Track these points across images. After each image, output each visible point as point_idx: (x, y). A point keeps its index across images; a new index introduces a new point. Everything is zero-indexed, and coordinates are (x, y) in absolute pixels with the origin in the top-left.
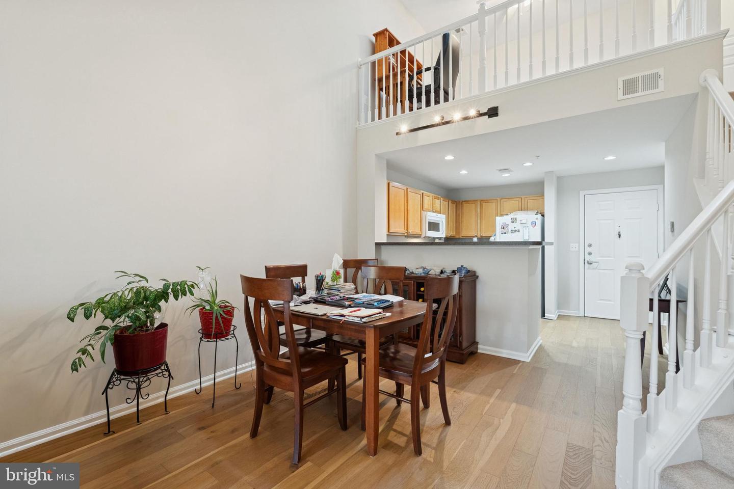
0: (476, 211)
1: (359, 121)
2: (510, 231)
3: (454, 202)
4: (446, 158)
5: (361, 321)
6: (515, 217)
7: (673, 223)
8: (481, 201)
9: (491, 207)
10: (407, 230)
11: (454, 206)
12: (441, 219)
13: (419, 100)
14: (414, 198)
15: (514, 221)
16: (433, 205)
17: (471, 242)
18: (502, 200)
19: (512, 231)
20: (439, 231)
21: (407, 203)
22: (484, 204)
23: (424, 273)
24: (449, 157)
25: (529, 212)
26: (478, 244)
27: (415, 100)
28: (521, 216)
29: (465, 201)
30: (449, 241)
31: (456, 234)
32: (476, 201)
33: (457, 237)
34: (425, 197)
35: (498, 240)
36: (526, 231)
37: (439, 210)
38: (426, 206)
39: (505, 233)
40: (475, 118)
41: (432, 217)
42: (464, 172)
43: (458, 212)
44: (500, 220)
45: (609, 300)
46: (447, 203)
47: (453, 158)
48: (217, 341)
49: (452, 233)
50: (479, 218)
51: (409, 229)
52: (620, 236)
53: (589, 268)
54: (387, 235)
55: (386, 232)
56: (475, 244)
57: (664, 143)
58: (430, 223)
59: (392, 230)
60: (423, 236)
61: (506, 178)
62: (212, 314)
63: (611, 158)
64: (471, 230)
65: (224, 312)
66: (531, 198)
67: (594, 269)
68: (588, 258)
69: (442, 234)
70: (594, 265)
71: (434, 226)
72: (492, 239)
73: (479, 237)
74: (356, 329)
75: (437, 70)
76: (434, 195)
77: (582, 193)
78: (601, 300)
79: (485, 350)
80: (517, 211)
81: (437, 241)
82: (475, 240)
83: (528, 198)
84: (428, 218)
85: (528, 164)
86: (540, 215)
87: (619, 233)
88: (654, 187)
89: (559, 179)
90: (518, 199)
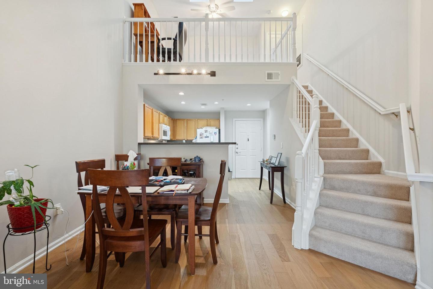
0: (184, 125)
1: (124, 59)
2: (204, 137)
3: (172, 119)
4: (180, 94)
5: (187, 192)
6: (206, 129)
7: (275, 135)
8: (187, 120)
9: (192, 124)
11: (173, 121)
12: (167, 128)
13: (164, 56)
14: (156, 115)
15: (206, 131)
16: (163, 120)
17: (182, 143)
18: (198, 120)
19: (205, 137)
20: (167, 136)
21: (153, 118)
22: (189, 121)
24: (181, 94)
25: (212, 127)
27: (161, 55)
28: (209, 129)
29: (178, 119)
31: (174, 138)
32: (184, 119)
33: (174, 140)
34: (161, 115)
35: (198, 142)
36: (212, 137)
37: (166, 123)
38: (161, 121)
39: (202, 138)
40: (196, 75)
42: (183, 103)
43: (174, 125)
44: (199, 131)
46: (169, 119)
47: (184, 94)
48: (35, 233)
49: (171, 137)
50: (186, 129)
51: (153, 134)
52: (248, 140)
53: (237, 155)
54: (144, 138)
55: (143, 137)
56: (184, 144)
57: (269, 102)
58: (163, 131)
59: (146, 135)
60: (160, 139)
61: (203, 108)
62: (29, 208)
63: (249, 105)
64: (182, 136)
65: (41, 203)
67: (239, 155)
68: (237, 150)
69: (168, 138)
70: (239, 154)
71: (165, 133)
72: (194, 141)
73: (186, 140)
74: (180, 198)
75: (175, 40)
76: (164, 114)
77: (234, 120)
78: (242, 169)
79: (208, 201)
80: (206, 126)
81: (164, 142)
82: (184, 141)
83: (211, 120)
84: (163, 128)
85: (216, 103)
86: (218, 129)
87: (248, 139)
88: (259, 119)
89: (225, 112)
90: (206, 120)
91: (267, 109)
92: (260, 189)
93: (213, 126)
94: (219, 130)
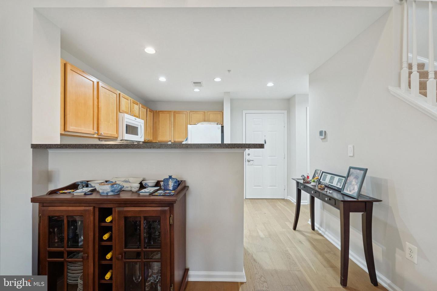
0: (170, 120)
3: (151, 111)
4: (146, 50)
8: (174, 112)
9: (182, 118)
10: (98, 130)
11: (152, 114)
12: (139, 123)
14: (108, 96)
16: (131, 108)
17: (166, 146)
18: (191, 113)
20: (138, 135)
21: (98, 98)
22: (177, 115)
23: (112, 191)
24: (150, 50)
25: (212, 123)
26: (172, 148)
29: (161, 111)
30: (147, 145)
31: (153, 139)
32: (170, 112)
33: (154, 142)
37: (138, 115)
38: (123, 107)
41: (129, 119)
42: (162, 79)
43: (155, 120)
44: (191, 128)
45: (260, 186)
46: (145, 110)
47: (154, 52)
49: (150, 138)
50: (173, 126)
51: (100, 129)
52: (265, 142)
53: (248, 165)
54: (61, 135)
58: (127, 126)
59: (71, 128)
60: (119, 139)
64: (166, 136)
66: (212, 113)
67: (251, 165)
69: (140, 138)
70: (251, 162)
71: (131, 129)
72: (184, 143)
73: (173, 141)
76: (132, 99)
77: (244, 112)
78: (255, 186)
80: (201, 122)
82: (169, 144)
83: (209, 113)
85: (218, 80)
86: (220, 125)
87: (265, 140)
88: (283, 111)
89: (232, 101)
90: (202, 113)
91: (294, 96)
92: (295, 228)
93: (212, 121)
94: (222, 127)
